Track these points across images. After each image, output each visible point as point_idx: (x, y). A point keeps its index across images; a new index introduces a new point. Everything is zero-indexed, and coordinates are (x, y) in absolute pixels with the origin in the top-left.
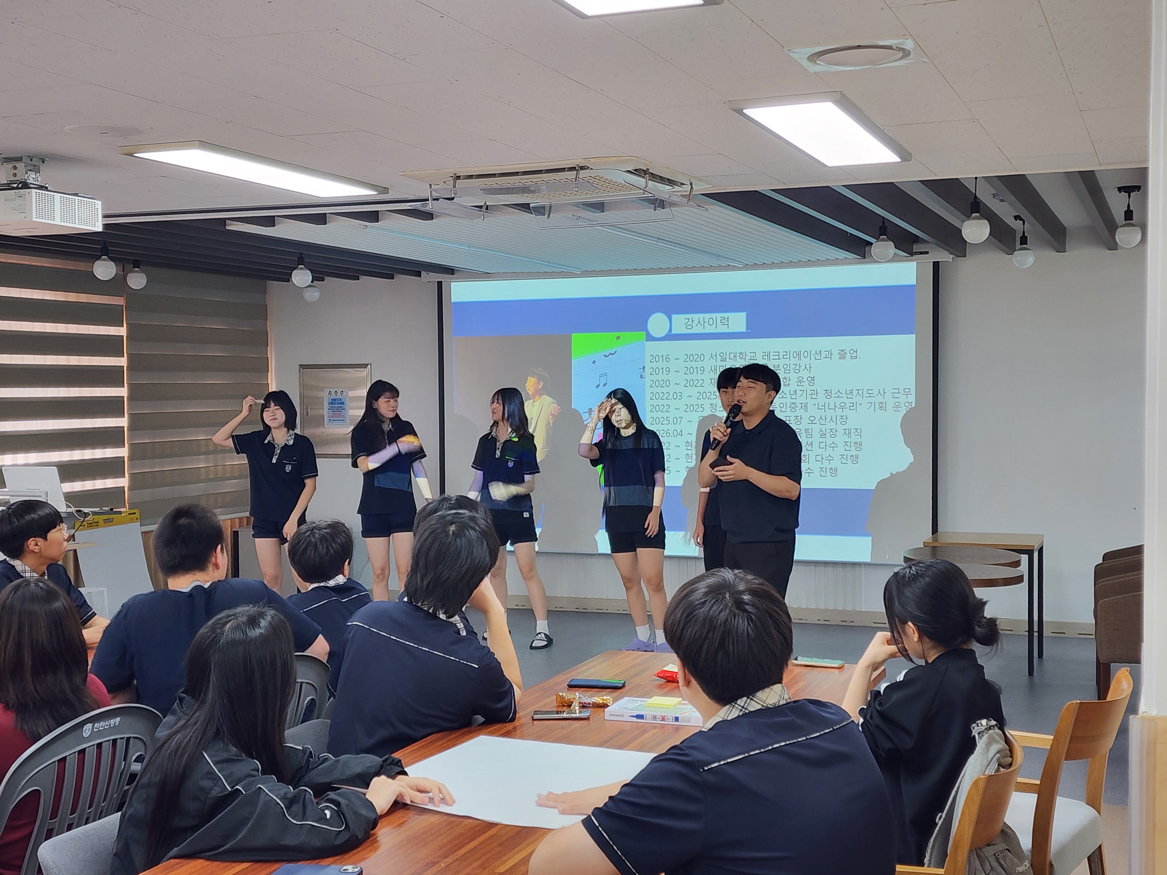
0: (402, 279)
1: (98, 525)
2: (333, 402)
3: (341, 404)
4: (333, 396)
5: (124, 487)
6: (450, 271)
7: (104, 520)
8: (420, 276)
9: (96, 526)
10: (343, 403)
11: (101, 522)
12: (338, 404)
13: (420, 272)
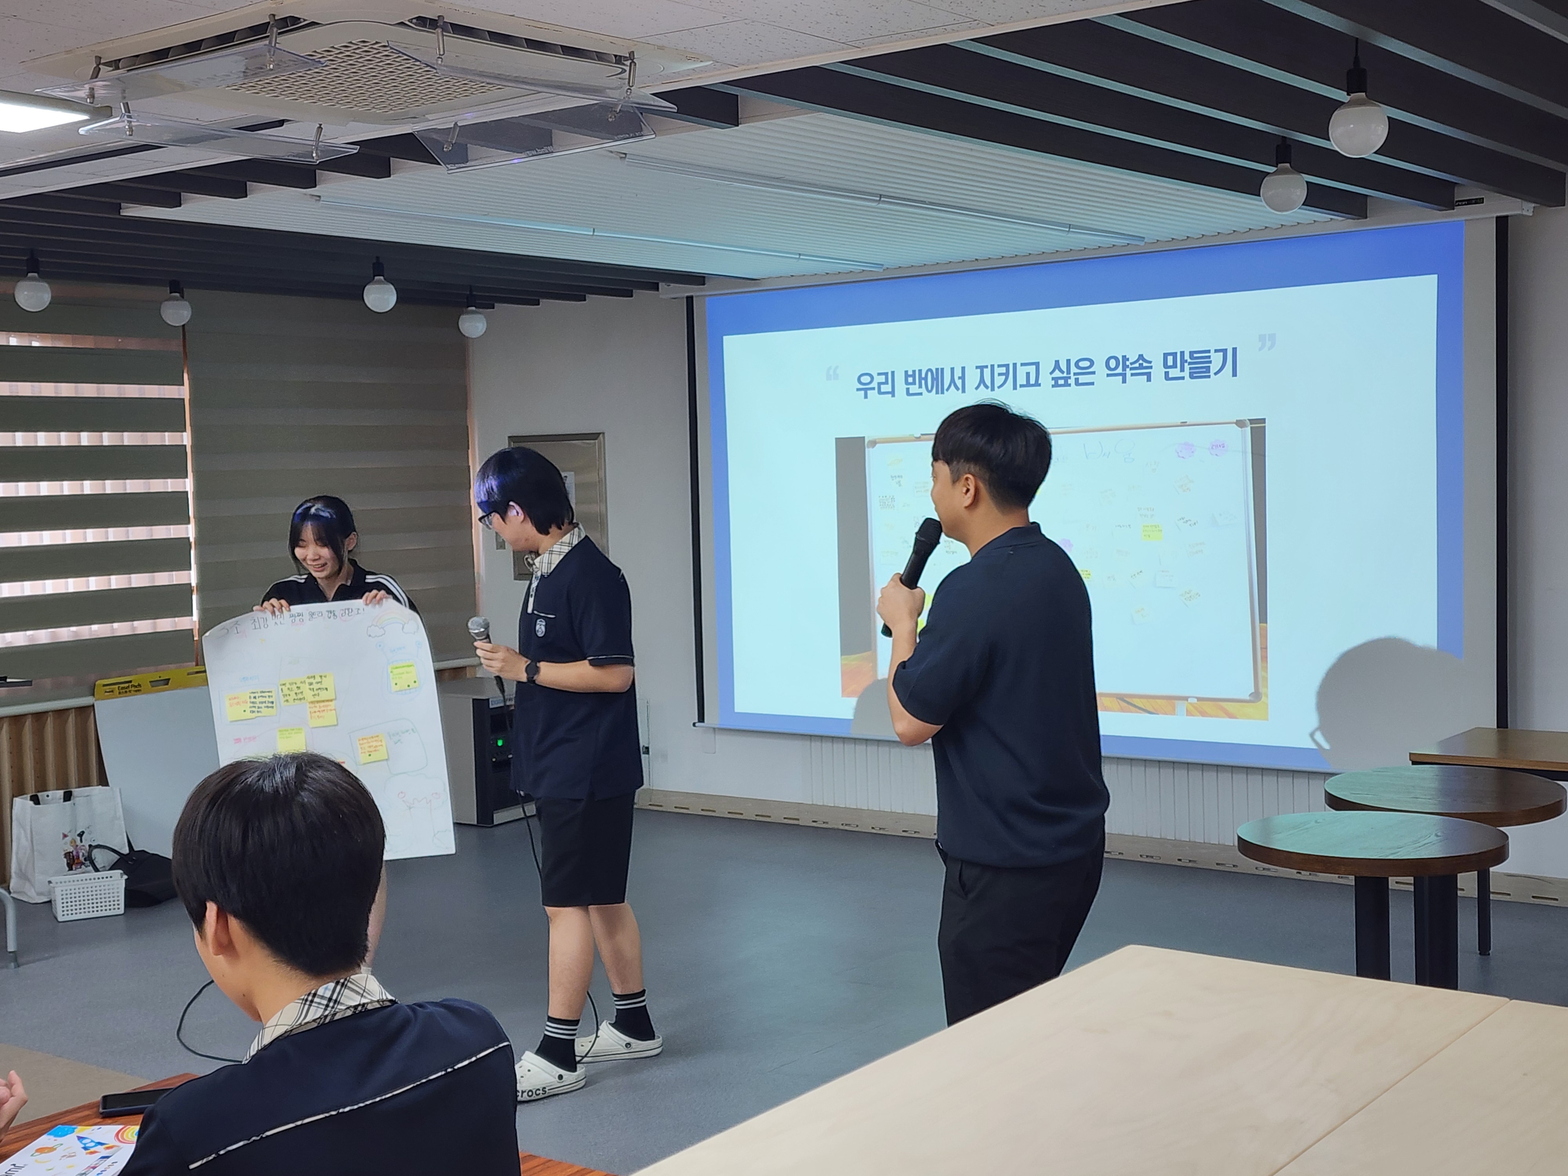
0: (640, 295)
1: (139, 691)
5: (192, 630)
6: (699, 279)
7: (150, 682)
8: (657, 289)
9: (136, 691)
11: (146, 685)
13: (658, 284)
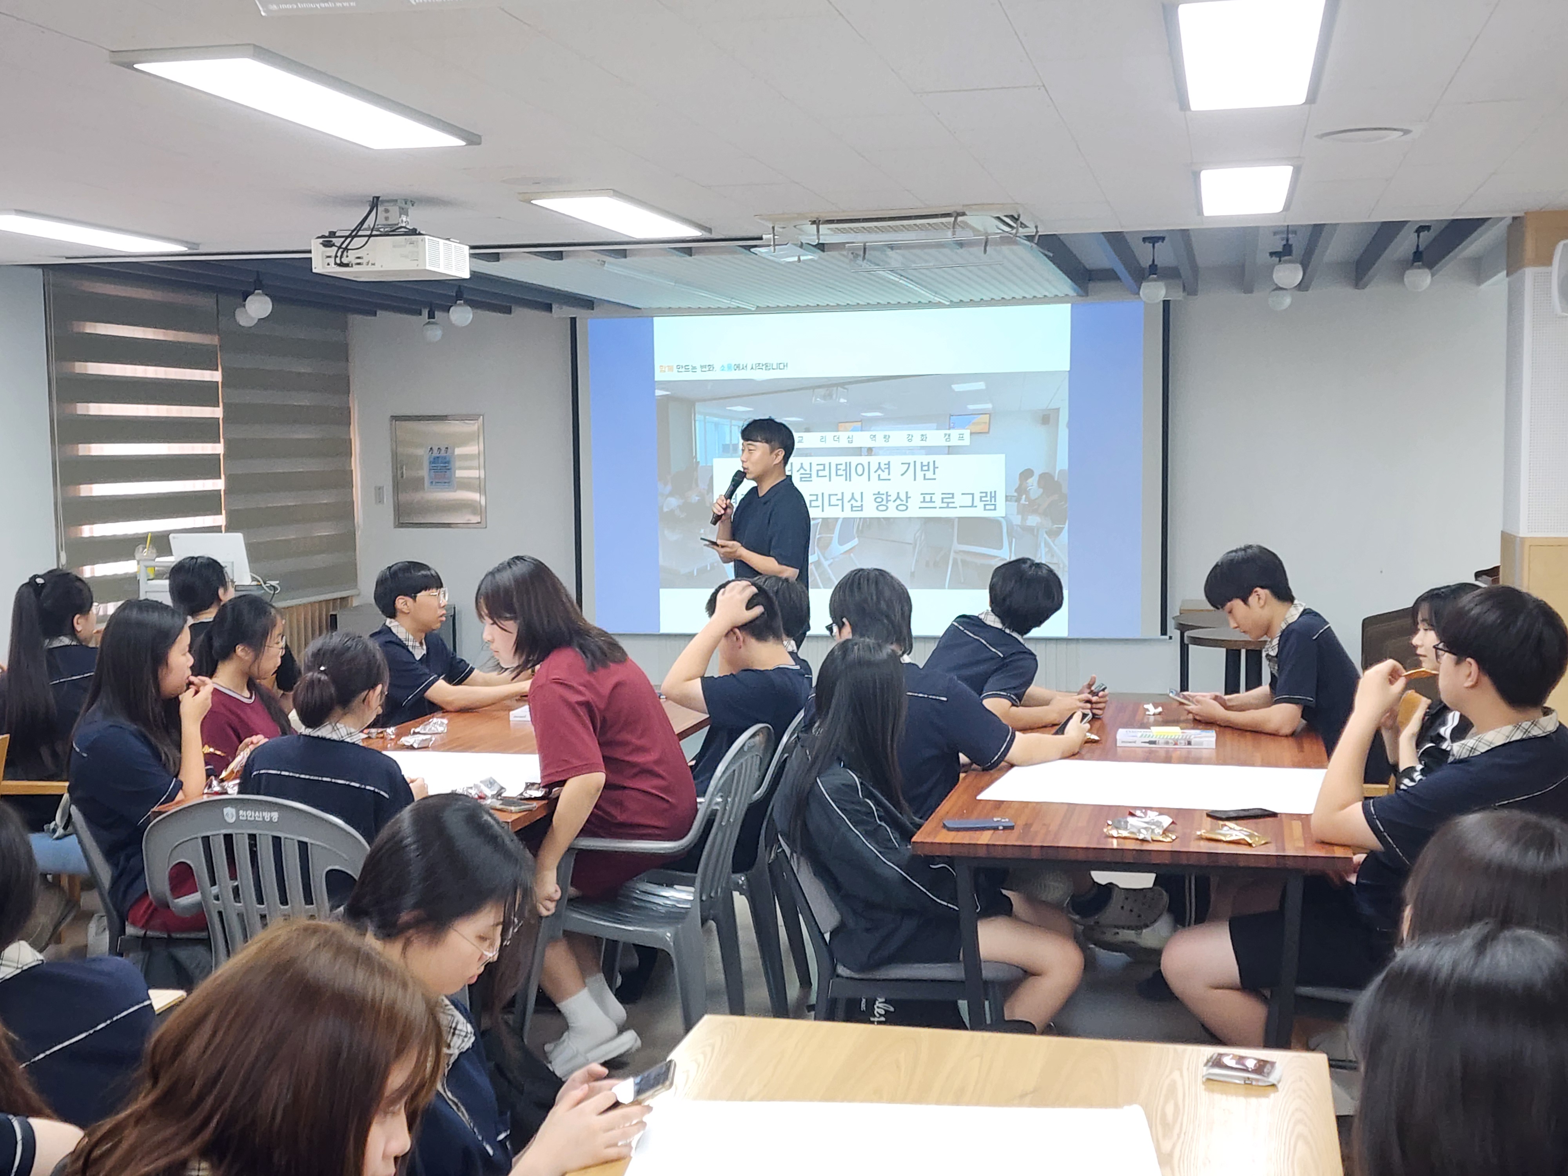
0: (521, 313)
2: (435, 460)
3: (445, 463)
4: (436, 453)
6: (588, 303)
10: (448, 462)
12: (442, 463)
13: (551, 305)
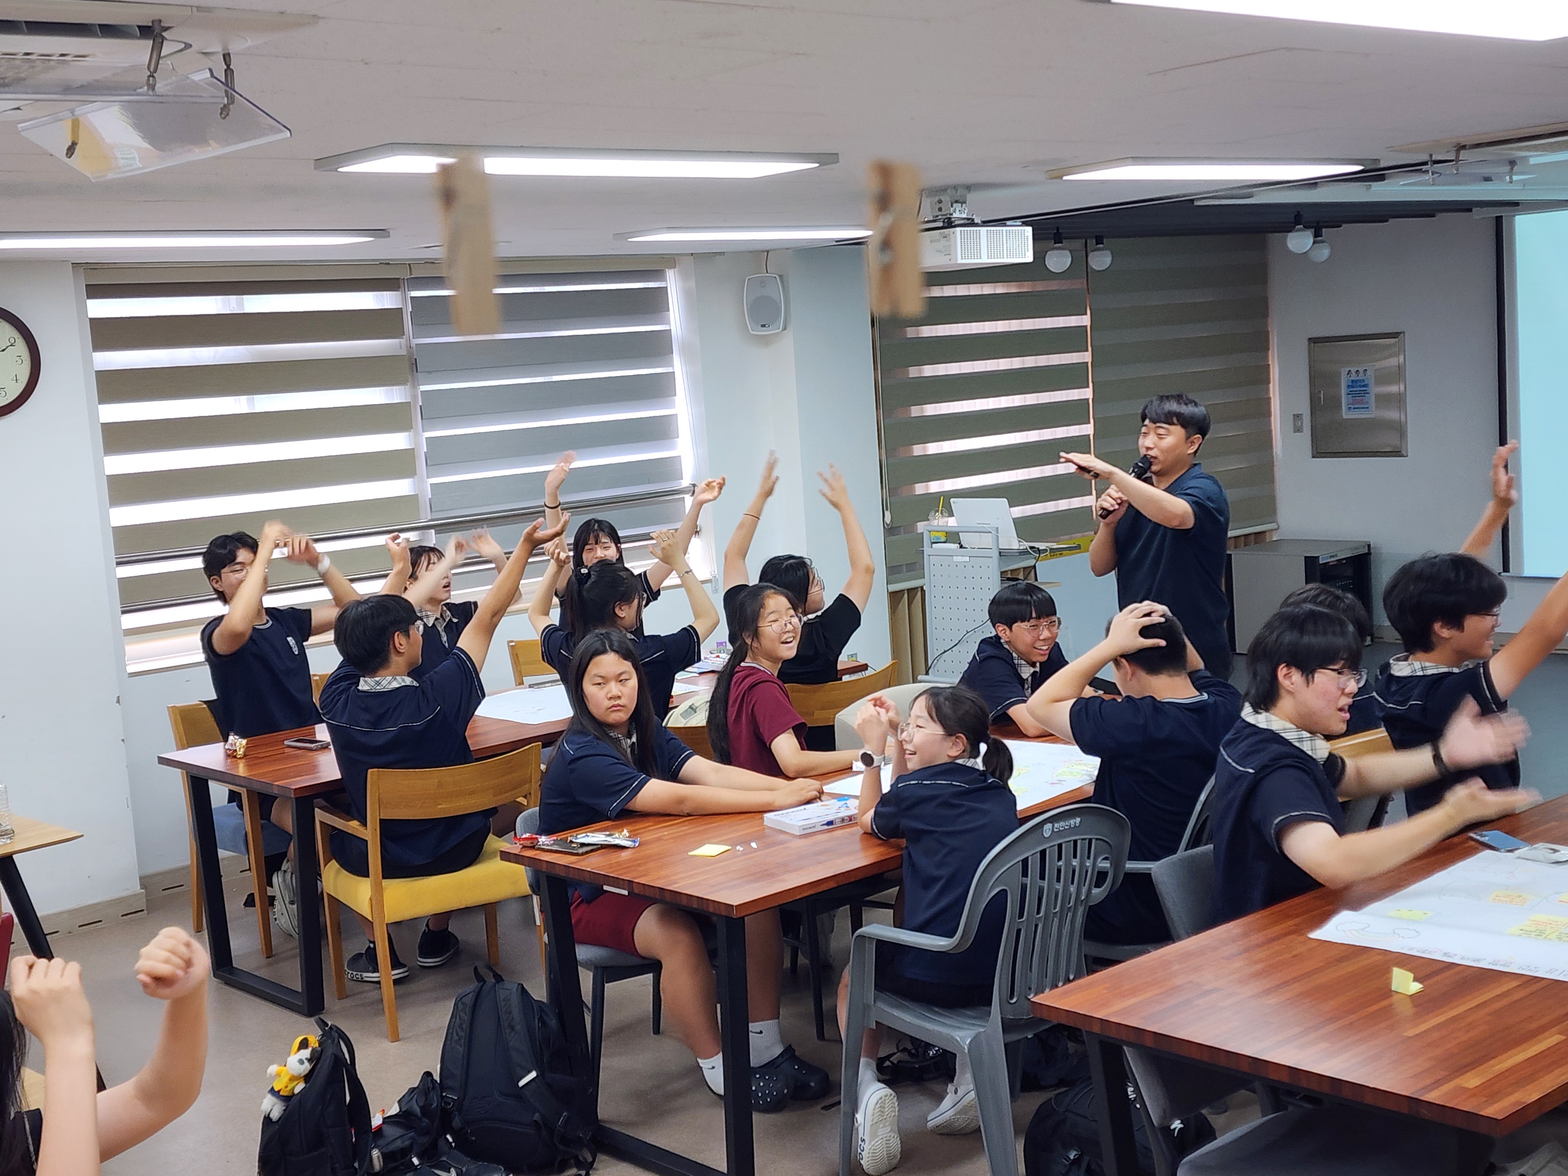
2: (1353, 384)
3: (1364, 386)
4: (1354, 377)
6: (1512, 204)
8: (1471, 212)
10: (1367, 385)
12: (1360, 386)
